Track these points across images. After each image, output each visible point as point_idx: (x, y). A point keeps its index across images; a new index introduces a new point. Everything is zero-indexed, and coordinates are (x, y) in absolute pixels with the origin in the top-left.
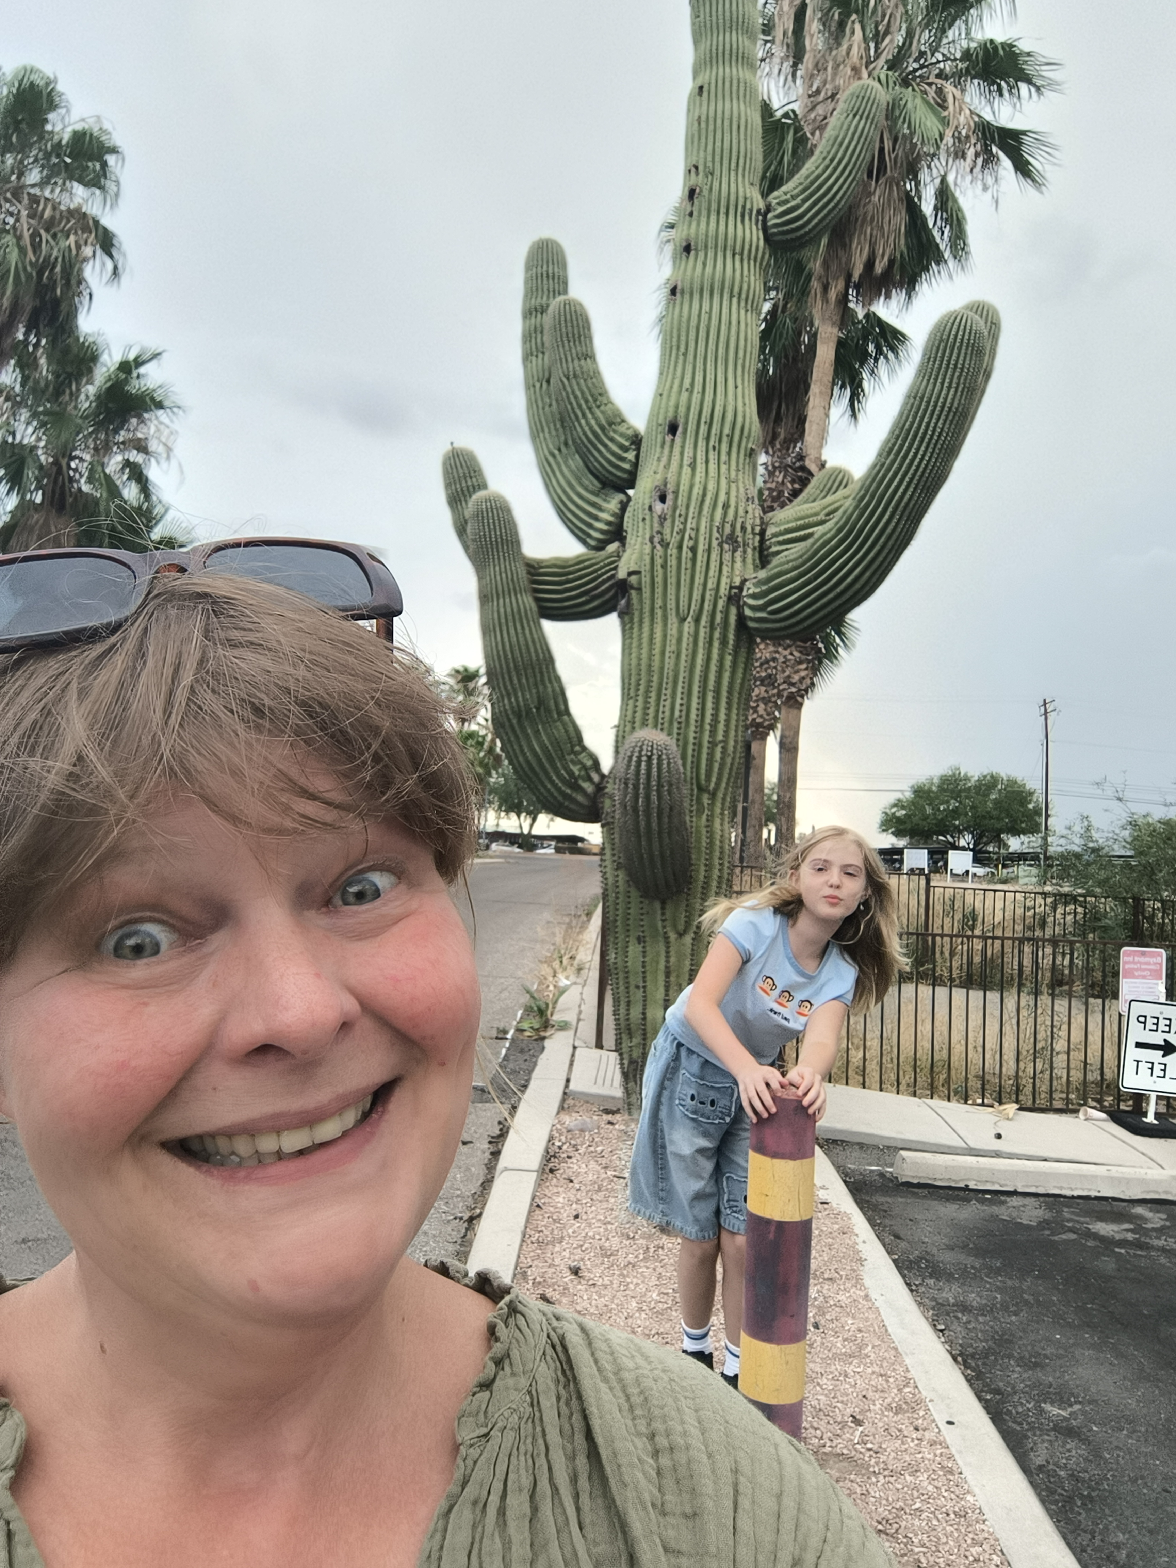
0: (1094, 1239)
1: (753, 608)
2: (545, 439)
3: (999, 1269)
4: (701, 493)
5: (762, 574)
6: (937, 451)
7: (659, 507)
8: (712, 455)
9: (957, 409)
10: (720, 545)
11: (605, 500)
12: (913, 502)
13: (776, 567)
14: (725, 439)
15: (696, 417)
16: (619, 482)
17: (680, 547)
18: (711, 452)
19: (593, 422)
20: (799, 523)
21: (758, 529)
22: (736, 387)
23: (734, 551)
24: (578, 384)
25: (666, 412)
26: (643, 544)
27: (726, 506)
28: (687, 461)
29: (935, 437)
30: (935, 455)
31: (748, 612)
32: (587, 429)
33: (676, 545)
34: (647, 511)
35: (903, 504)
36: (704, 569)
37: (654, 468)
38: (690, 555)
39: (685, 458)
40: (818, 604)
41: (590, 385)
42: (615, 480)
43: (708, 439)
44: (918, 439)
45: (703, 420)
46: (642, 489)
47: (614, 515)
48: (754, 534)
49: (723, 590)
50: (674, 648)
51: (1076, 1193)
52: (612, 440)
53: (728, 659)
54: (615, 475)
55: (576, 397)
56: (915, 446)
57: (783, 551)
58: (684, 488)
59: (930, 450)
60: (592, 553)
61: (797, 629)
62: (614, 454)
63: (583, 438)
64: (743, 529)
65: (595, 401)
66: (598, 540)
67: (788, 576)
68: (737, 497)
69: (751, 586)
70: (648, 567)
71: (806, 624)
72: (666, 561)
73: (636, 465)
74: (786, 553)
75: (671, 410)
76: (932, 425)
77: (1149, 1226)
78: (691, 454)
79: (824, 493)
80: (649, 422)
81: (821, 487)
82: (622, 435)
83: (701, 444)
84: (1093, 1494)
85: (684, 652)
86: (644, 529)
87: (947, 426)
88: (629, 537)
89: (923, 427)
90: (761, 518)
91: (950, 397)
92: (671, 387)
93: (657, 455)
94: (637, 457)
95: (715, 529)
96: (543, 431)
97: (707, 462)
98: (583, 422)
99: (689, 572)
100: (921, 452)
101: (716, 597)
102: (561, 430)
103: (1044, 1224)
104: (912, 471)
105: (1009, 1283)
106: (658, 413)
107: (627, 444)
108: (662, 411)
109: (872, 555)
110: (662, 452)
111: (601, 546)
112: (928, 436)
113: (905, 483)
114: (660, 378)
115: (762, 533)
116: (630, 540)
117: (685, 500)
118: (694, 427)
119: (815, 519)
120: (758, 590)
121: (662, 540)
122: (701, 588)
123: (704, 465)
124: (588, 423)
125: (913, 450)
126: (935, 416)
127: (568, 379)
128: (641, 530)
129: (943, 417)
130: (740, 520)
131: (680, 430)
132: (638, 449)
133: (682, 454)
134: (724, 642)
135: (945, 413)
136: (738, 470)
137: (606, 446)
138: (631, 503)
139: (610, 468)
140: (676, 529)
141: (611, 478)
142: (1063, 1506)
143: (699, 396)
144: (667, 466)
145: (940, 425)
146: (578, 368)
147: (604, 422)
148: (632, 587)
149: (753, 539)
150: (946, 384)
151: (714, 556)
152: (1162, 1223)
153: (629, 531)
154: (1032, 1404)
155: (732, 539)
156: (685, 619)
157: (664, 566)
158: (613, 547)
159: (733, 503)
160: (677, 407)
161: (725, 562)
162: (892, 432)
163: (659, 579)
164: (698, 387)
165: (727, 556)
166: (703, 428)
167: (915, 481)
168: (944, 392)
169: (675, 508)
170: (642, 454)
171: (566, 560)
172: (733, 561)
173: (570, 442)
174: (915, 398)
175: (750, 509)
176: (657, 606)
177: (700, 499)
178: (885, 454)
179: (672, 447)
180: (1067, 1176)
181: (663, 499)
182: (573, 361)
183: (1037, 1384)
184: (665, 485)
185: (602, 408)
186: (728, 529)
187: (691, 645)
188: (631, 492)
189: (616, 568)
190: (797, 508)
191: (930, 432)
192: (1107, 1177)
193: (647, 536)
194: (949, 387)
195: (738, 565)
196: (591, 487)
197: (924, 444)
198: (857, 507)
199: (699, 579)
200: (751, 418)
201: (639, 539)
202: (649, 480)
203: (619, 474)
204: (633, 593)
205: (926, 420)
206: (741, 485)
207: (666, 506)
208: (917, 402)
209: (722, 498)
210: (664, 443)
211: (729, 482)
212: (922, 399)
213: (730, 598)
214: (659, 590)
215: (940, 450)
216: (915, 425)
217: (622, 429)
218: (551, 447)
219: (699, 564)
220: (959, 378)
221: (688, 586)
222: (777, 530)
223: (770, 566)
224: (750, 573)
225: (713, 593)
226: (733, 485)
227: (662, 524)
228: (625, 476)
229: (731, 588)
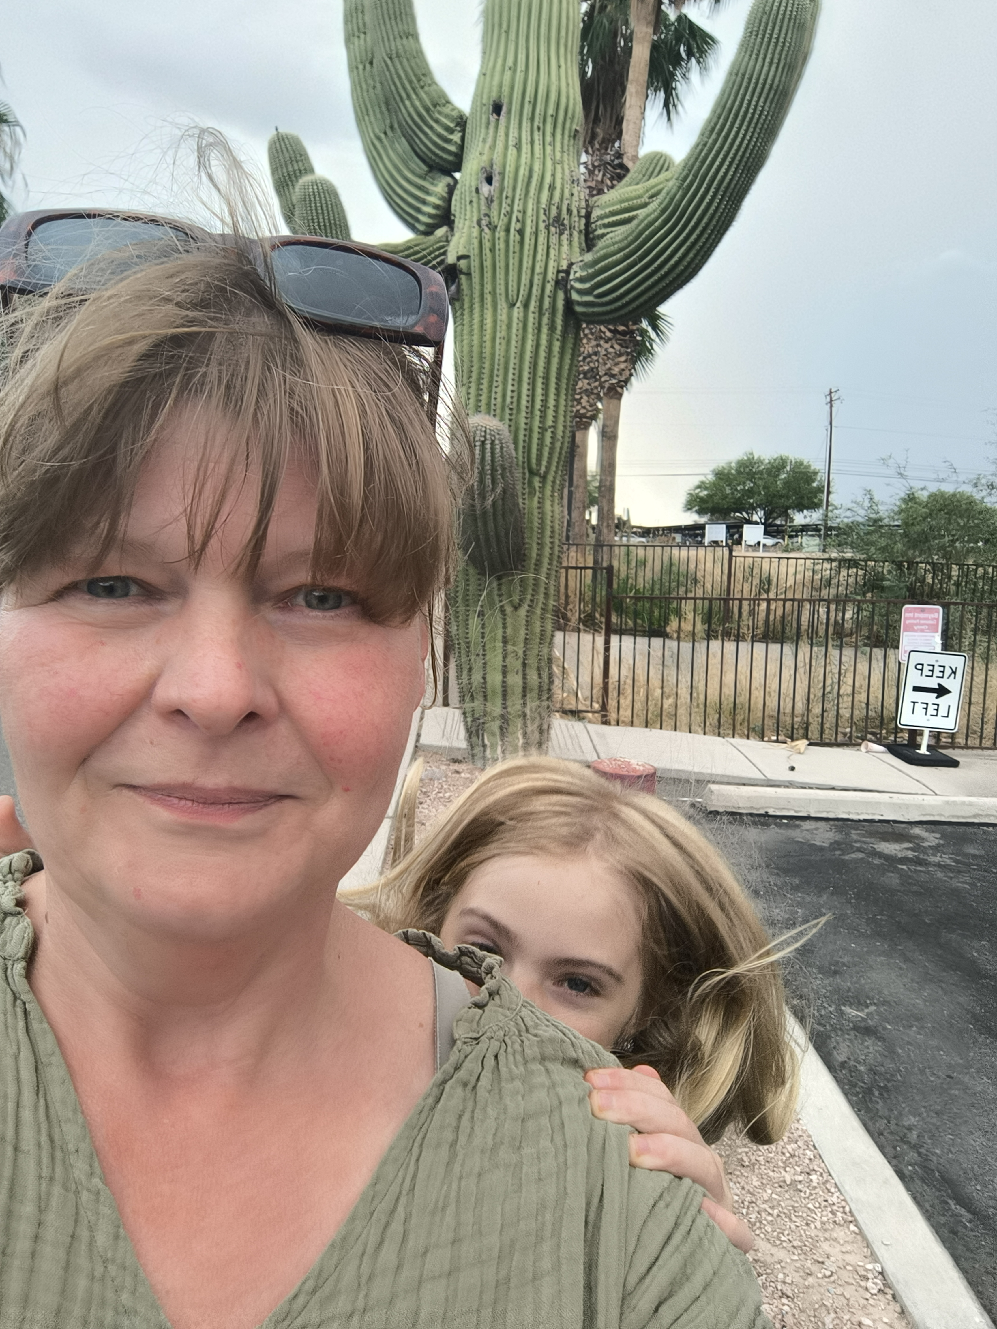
0: (880, 858)
1: (580, 292)
2: (370, 122)
3: (798, 885)
4: (527, 174)
5: (589, 257)
6: (758, 130)
7: (485, 189)
8: (537, 136)
9: (778, 86)
10: (547, 228)
11: (432, 184)
12: (734, 182)
13: (602, 249)
14: (549, 120)
15: (520, 97)
16: (445, 165)
17: (508, 230)
18: (536, 133)
19: (417, 103)
20: (623, 205)
21: (583, 212)
22: (559, 67)
23: (561, 234)
24: (401, 63)
25: (490, 92)
26: (471, 227)
27: (552, 188)
28: (512, 142)
29: (757, 116)
30: (756, 135)
31: (575, 296)
32: (411, 110)
33: (503, 227)
34: (474, 194)
35: (725, 184)
36: (532, 252)
37: (479, 149)
38: (518, 237)
39: (511, 138)
40: (642, 288)
41: (413, 65)
42: (441, 163)
43: (532, 119)
44: (740, 118)
45: (527, 99)
46: (468, 171)
47: (442, 198)
48: (580, 217)
49: (551, 275)
50: (504, 333)
51: (861, 817)
52: (437, 121)
53: (557, 345)
54: (441, 158)
55: (399, 77)
56: (737, 125)
57: (608, 233)
58: (510, 169)
59: (751, 130)
60: (421, 238)
61: (623, 312)
62: (440, 136)
63: (408, 119)
64: (569, 211)
65: (419, 80)
66: (427, 225)
67: (614, 258)
68: (562, 179)
69: (578, 269)
70: (477, 251)
71: (630, 308)
72: (494, 245)
73: (462, 147)
74: (611, 235)
75: (495, 89)
76: (753, 103)
77: (926, 844)
78: (516, 135)
79: (647, 177)
80: (473, 102)
81: (644, 172)
82: (447, 116)
83: (526, 124)
84: (889, 1085)
85: (514, 337)
86: (472, 212)
87: (768, 104)
88: (456, 221)
89: (745, 105)
90: (587, 201)
91: (772, 73)
92: (494, 67)
93: (482, 136)
94: (463, 139)
95: (542, 211)
96: (368, 115)
97: (532, 143)
98: (407, 103)
99: (517, 255)
100: (742, 131)
101: (544, 281)
102: (386, 113)
103: (836, 845)
104: (733, 151)
105: (808, 899)
106: (482, 93)
107: (452, 125)
108: (486, 91)
109: (694, 236)
110: (487, 134)
111: (429, 231)
112: (749, 115)
113: (727, 163)
114: (483, 57)
115: (588, 216)
116: (459, 223)
117: (511, 181)
118: (518, 107)
119: (639, 201)
120: (584, 273)
121: (490, 223)
122: (529, 272)
123: (529, 146)
124: (413, 105)
125: (735, 129)
126: (756, 94)
127: (391, 58)
128: (468, 213)
129: (764, 96)
130: (566, 202)
131: (504, 109)
132: (463, 131)
133: (507, 135)
134: (552, 328)
135: (766, 91)
136: (563, 152)
137: (431, 128)
138: (458, 186)
139: (437, 151)
140: (503, 211)
141: (437, 160)
142: (863, 1097)
143: (523, 74)
144: (493, 147)
145: (761, 104)
146: (400, 47)
147: (428, 103)
148: (461, 272)
149: (579, 222)
150: (768, 60)
151: (542, 239)
152: (937, 841)
153: (457, 215)
154: (834, 1006)
155: (558, 220)
156: (514, 305)
157: (492, 250)
158: (441, 231)
159: (558, 185)
160: (500, 86)
161: (552, 246)
162: (714, 111)
163: (488, 264)
164: (521, 66)
165: (554, 239)
166: (527, 108)
167: (736, 161)
168: (766, 68)
169: (501, 190)
170: (467, 134)
171: (396, 246)
172: (560, 245)
173: (396, 126)
174: (737, 74)
175: (575, 191)
176: (486, 291)
177: (526, 180)
178: (707, 133)
179: (497, 127)
180: (855, 803)
181: (489, 180)
182: (395, 39)
183: (837, 990)
184: (492, 166)
185: (426, 88)
186: (554, 211)
187: (521, 331)
188: (457, 175)
189: (444, 253)
190: (621, 191)
191: (751, 111)
192: (890, 804)
193: (475, 219)
194: (771, 63)
195: (565, 248)
196: (418, 170)
197: (746, 123)
198: (679, 188)
199: (527, 263)
200: (574, 99)
201: (467, 223)
202: (475, 162)
203: (445, 156)
204: (463, 278)
205: (748, 97)
206: (566, 167)
207: (492, 188)
208: (739, 79)
209: (548, 179)
210: (488, 123)
211: (554, 163)
212: (744, 75)
213: (557, 282)
214: (488, 275)
215: (761, 129)
216: (737, 103)
217: (447, 110)
218: (377, 131)
219: (526, 247)
220: (780, 54)
221: (516, 270)
222: (603, 212)
223: (595, 249)
224: (577, 257)
225: (541, 277)
226: (559, 167)
227: (489, 207)
228: (451, 158)
229: (559, 271)
